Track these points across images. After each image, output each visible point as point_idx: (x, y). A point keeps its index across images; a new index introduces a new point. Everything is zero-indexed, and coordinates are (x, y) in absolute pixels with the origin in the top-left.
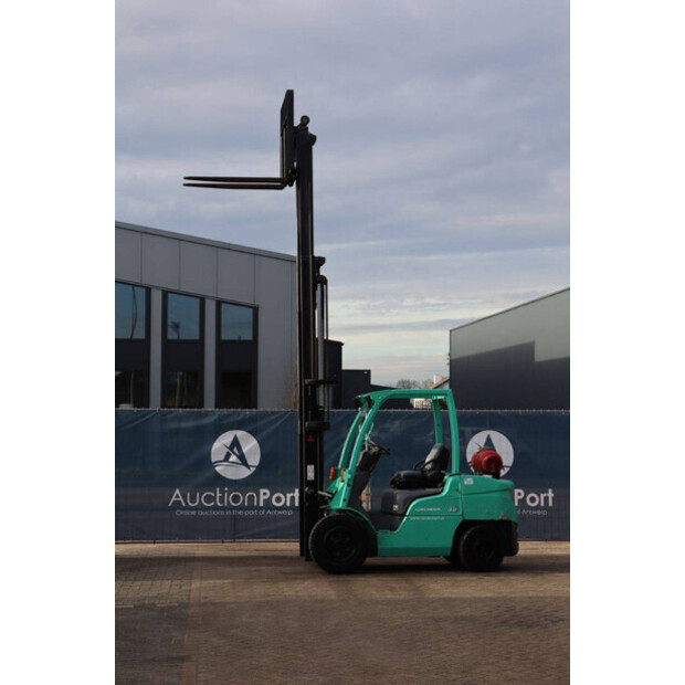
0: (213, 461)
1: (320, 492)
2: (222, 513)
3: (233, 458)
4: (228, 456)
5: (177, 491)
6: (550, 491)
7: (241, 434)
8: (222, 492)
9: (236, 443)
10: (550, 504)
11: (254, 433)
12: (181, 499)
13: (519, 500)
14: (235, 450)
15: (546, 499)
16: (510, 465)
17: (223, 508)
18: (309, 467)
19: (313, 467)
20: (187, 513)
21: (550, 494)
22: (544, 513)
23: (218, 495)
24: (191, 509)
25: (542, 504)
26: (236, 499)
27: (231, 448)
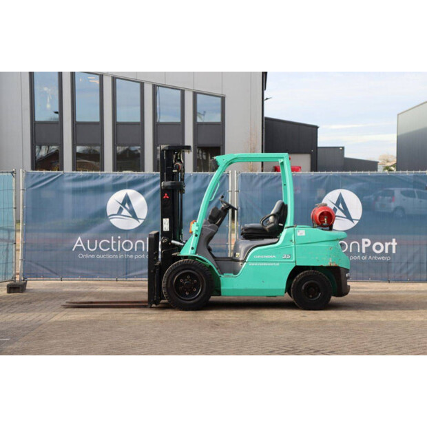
0: (108, 214)
1: (173, 242)
2: (116, 256)
3: (125, 212)
4: (121, 210)
5: (79, 239)
6: (394, 240)
7: (131, 192)
8: (116, 239)
9: (127, 200)
10: (394, 251)
11: (142, 192)
12: (82, 245)
13: (366, 248)
14: (127, 205)
15: (390, 247)
16: (359, 218)
17: (117, 253)
18: (164, 220)
19: (168, 220)
20: (87, 256)
21: (394, 243)
22: (388, 259)
23: (113, 242)
24: (92, 253)
25: (387, 252)
26: (127, 245)
27: (123, 204)
